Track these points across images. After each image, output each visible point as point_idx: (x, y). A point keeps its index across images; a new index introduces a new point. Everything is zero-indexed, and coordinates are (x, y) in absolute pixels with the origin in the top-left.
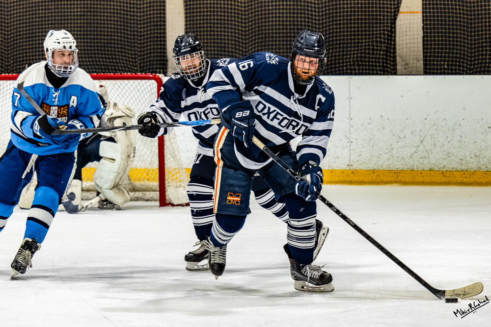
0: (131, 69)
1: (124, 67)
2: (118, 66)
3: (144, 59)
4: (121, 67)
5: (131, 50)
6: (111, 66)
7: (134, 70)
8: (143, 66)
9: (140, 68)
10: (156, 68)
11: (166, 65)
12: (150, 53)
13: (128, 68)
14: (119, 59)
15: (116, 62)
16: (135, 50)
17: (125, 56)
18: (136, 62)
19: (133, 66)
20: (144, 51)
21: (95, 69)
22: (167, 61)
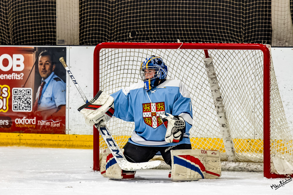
0: (236, 38)
1: (229, 37)
2: (222, 36)
3: (249, 29)
4: (225, 36)
5: (236, 20)
6: (215, 35)
7: (239, 40)
8: (248, 37)
9: (245, 38)
10: (261, 39)
11: (271, 35)
12: (255, 23)
13: (232, 37)
14: (224, 29)
15: (221, 32)
16: (240, 20)
17: (230, 26)
18: (240, 32)
19: (238, 36)
20: (249, 21)
21: (199, 38)
22: (271, 31)
